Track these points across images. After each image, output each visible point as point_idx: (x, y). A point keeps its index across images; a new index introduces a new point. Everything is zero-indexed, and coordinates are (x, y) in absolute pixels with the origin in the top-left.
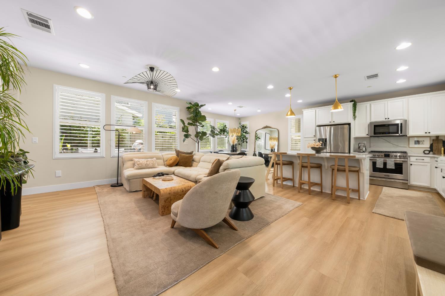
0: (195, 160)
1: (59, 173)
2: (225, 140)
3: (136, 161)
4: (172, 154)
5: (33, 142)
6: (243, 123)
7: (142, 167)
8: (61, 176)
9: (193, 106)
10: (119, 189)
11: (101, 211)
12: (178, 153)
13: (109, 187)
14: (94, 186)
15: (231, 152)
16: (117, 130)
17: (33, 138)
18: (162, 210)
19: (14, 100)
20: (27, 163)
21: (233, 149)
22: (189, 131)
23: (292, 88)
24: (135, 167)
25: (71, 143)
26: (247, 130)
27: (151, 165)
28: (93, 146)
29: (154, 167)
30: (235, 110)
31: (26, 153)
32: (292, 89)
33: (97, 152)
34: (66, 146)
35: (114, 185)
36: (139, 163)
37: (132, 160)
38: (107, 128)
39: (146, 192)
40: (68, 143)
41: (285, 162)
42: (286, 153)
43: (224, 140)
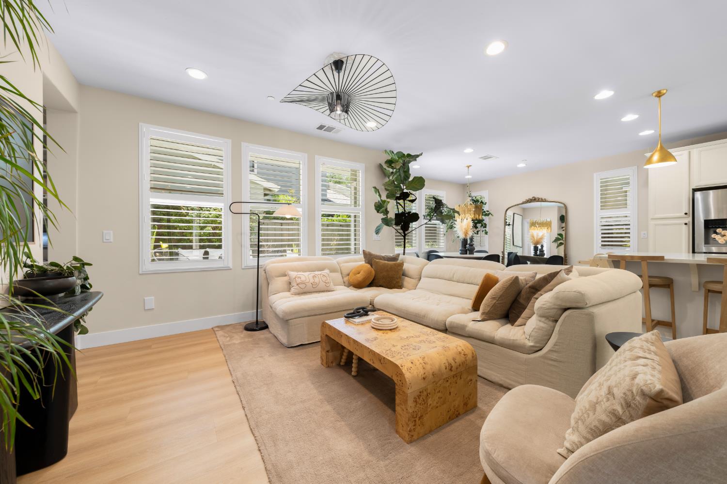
0: (407, 273)
1: (150, 301)
2: (438, 230)
3: (294, 277)
4: (356, 261)
5: (105, 241)
6: (476, 194)
7: (305, 290)
8: (153, 308)
9: (399, 159)
10: (262, 336)
11: (244, 408)
12: (369, 258)
13: (242, 332)
14: (212, 328)
15: (461, 254)
16: (252, 213)
17: (105, 232)
18: (410, 425)
19: (21, 95)
20: (88, 289)
21: (465, 247)
22: (388, 212)
23: (665, 91)
24: (292, 289)
25: (169, 241)
26: (486, 208)
27: (322, 286)
28: (201, 247)
29: (328, 289)
30: (468, 167)
31: (85, 266)
32: (664, 94)
33: (207, 258)
34: (160, 246)
35: (251, 327)
36: (299, 281)
37: (285, 275)
38: (235, 208)
39: (330, 354)
40: (164, 241)
41: (656, 281)
42: (662, 258)
43: (435, 230)
